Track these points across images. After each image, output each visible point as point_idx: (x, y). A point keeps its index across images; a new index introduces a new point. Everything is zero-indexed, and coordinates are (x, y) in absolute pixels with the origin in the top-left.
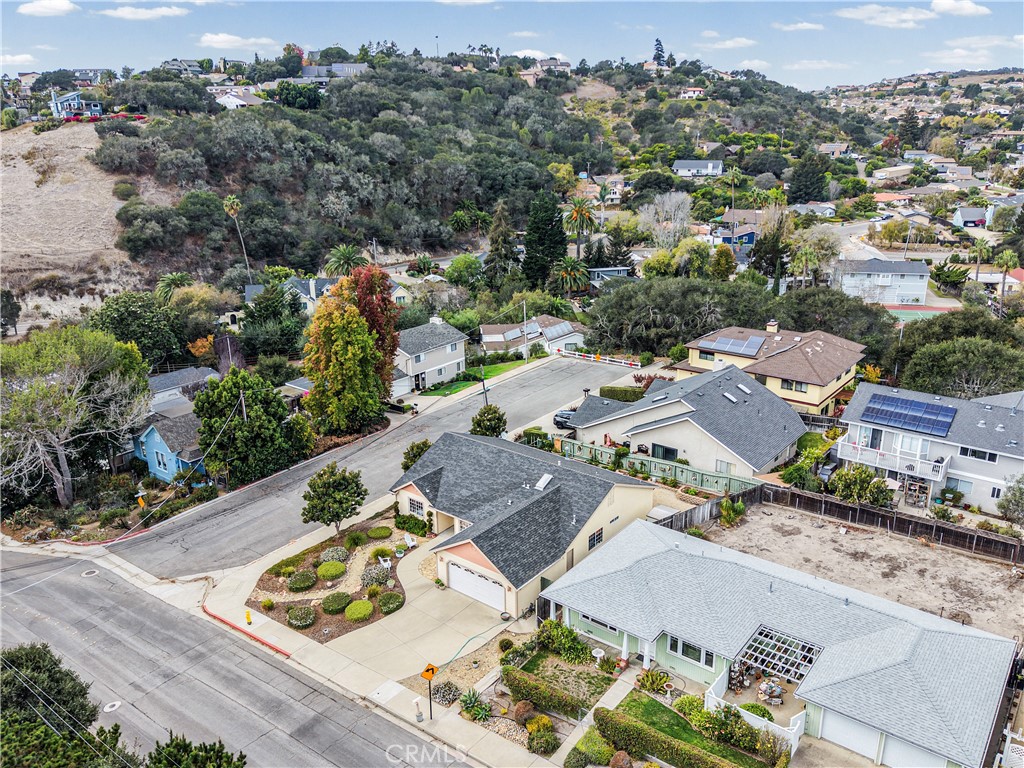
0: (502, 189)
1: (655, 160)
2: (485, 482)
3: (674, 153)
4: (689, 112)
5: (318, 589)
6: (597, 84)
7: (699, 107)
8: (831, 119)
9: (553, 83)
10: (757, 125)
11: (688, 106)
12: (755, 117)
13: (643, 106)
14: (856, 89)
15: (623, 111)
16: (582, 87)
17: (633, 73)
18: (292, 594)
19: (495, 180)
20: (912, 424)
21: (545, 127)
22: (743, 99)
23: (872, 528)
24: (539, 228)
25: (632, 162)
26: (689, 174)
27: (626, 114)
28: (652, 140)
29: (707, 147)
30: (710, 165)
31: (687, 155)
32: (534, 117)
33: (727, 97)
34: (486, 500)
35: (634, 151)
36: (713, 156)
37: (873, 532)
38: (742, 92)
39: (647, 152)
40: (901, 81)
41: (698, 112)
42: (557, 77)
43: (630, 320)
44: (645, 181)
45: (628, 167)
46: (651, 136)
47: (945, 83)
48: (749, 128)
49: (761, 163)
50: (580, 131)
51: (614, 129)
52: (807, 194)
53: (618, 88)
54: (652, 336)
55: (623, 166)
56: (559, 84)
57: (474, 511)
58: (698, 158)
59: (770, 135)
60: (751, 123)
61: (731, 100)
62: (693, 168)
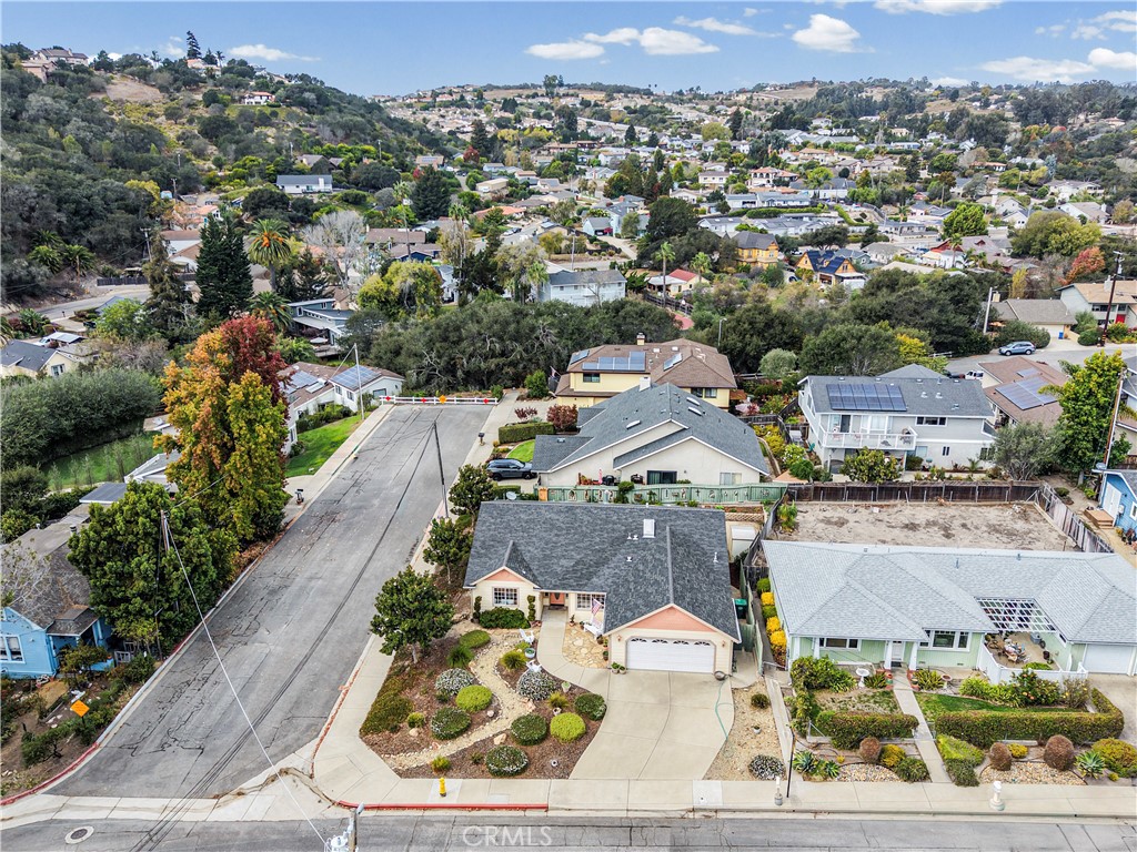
0: (90, 214)
1: (252, 176)
2: (581, 545)
3: (272, 167)
4: (265, 120)
5: (479, 724)
6: (129, 82)
7: (275, 114)
8: (405, 130)
9: (73, 79)
10: (347, 136)
11: (261, 112)
12: (343, 126)
13: (203, 112)
14: (394, 100)
15: (181, 117)
16: (111, 86)
17: (177, 72)
18: (449, 743)
19: (78, 202)
20: (876, 406)
21: (95, 135)
22: (320, 107)
23: (892, 502)
24: (216, 260)
25: (223, 178)
26: (299, 190)
27: (184, 120)
28: (236, 151)
29: (307, 161)
30: (321, 180)
31: (288, 169)
32: (76, 122)
33: (303, 104)
34: (599, 564)
35: (220, 165)
36: (317, 170)
37: (895, 506)
38: (318, 98)
39: (239, 166)
40: (435, 95)
41: (274, 120)
42: (75, 71)
43: (463, 352)
44: (256, 200)
45: (218, 184)
46: (234, 147)
47: (480, 97)
48: (339, 139)
49: (374, 178)
50: (142, 140)
51: (179, 138)
52: (435, 210)
53: (162, 89)
54: (493, 366)
55: (212, 184)
56: (81, 81)
57: (595, 579)
58: (301, 172)
59: (366, 147)
60: (340, 133)
61: (307, 107)
62: (303, 183)
